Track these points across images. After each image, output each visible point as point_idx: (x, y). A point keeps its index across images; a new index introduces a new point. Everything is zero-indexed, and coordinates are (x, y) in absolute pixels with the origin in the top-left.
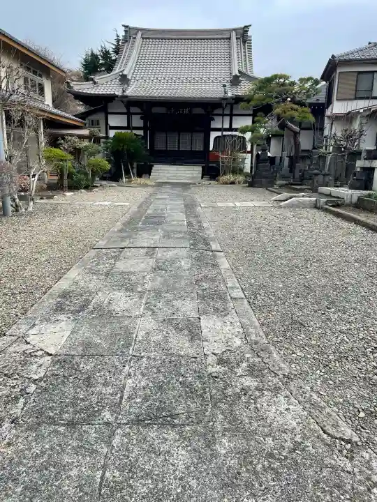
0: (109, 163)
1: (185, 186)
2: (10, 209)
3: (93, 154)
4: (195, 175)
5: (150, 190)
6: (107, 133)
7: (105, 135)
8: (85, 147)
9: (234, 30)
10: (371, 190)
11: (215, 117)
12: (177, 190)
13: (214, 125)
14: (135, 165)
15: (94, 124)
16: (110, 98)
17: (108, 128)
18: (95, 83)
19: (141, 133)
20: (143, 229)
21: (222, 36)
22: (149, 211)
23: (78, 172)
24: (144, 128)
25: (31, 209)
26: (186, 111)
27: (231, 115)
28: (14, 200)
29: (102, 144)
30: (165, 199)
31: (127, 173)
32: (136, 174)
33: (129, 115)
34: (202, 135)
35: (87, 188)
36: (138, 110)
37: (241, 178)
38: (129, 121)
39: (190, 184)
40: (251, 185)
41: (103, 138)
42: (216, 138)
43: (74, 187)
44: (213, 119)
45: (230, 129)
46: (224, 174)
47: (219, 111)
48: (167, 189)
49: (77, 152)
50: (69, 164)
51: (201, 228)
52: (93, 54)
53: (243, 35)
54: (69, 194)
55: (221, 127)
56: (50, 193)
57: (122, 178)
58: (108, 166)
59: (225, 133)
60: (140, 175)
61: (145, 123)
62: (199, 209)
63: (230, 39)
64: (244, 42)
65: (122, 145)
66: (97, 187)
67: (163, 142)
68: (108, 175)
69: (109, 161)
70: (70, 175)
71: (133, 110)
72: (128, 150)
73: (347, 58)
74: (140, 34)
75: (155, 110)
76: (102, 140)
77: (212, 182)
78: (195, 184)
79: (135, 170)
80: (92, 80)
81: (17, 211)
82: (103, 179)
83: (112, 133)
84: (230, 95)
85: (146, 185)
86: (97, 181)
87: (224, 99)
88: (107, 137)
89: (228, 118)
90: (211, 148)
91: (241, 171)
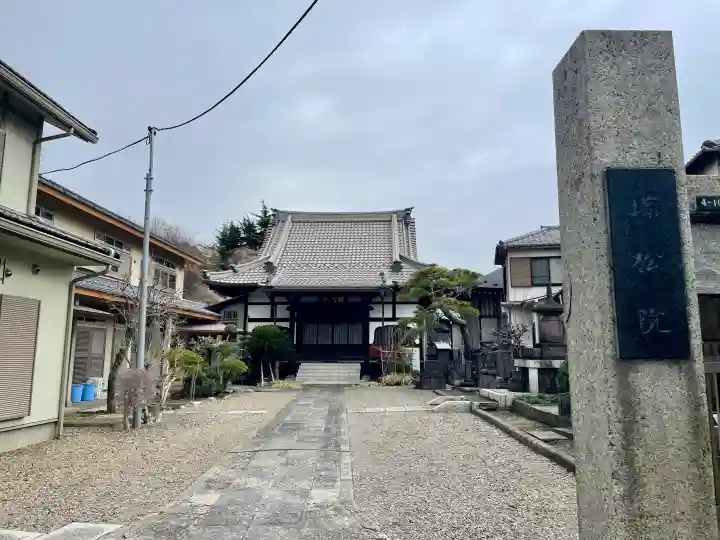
0: (247, 364)
1: (338, 388)
2: (140, 421)
3: (226, 355)
4: (351, 374)
5: (294, 395)
6: (245, 327)
7: (242, 330)
8: (220, 346)
9: (394, 212)
10: (529, 391)
11: (374, 306)
12: (326, 395)
13: (373, 314)
14: (277, 364)
15: (231, 317)
16: (252, 288)
17: (247, 319)
18: (235, 271)
19: (286, 325)
20: (278, 436)
21: (382, 219)
22: (288, 419)
23: (208, 377)
24: (290, 320)
25: (159, 420)
26: (341, 299)
27: (394, 304)
28: (144, 411)
29: (239, 341)
30: (308, 405)
31: (267, 375)
32: (278, 375)
33: (273, 305)
34: (360, 327)
35: (216, 395)
36: (284, 300)
37: (408, 378)
38: (273, 312)
39: (345, 385)
40: (419, 386)
41: (240, 333)
42: (377, 329)
43: (202, 395)
44: (372, 309)
45: (394, 319)
46: (388, 373)
47: (379, 299)
48: (314, 393)
49: (209, 354)
50: (198, 368)
51: (338, 434)
52: (232, 227)
53: (405, 217)
54: (197, 403)
55: (381, 316)
56: (176, 403)
57: (260, 381)
58: (245, 368)
59: (386, 324)
60: (283, 376)
61: (292, 314)
62: (344, 415)
63: (390, 221)
64: (407, 225)
65: (262, 341)
66: (228, 393)
67: (315, 335)
68: (243, 378)
69: (245, 360)
70: (199, 381)
71: (277, 299)
72: (270, 347)
73: (516, 243)
74: (290, 217)
75: (304, 299)
76: (239, 336)
77: (373, 383)
78: (350, 385)
79: (277, 371)
80: (232, 268)
81: (145, 422)
82: (237, 383)
83: (251, 327)
84: (389, 283)
85: (290, 389)
86: (230, 387)
87: (381, 288)
88: (245, 333)
89: (391, 306)
90: (371, 341)
91: (408, 369)
